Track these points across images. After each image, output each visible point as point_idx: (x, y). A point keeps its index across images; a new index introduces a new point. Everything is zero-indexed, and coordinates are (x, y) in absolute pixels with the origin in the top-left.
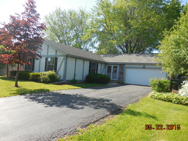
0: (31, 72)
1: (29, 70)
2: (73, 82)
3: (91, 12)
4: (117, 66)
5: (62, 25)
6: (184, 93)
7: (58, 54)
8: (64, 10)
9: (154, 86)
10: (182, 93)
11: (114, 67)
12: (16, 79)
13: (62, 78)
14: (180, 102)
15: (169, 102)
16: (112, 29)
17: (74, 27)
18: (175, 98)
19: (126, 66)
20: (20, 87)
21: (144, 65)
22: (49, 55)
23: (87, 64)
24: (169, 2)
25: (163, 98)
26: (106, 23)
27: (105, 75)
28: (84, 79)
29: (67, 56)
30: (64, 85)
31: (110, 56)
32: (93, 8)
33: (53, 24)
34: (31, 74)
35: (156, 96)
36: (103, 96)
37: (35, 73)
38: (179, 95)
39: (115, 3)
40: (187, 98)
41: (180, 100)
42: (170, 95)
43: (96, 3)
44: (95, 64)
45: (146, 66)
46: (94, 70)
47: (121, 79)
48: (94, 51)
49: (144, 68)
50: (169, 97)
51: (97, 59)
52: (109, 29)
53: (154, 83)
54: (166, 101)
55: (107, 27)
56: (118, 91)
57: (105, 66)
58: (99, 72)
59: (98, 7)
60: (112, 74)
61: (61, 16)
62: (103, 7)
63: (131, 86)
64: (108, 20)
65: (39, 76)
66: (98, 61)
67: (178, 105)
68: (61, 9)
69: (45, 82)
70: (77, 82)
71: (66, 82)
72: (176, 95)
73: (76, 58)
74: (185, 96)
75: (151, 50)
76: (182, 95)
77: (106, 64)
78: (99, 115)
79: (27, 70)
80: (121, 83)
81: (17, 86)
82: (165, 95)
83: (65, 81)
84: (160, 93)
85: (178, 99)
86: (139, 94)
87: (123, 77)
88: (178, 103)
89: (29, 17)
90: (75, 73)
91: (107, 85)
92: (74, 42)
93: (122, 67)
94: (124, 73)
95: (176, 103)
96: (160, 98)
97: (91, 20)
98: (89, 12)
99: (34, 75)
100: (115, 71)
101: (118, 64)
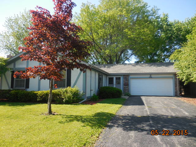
11: (116, 78)
19: (131, 76)
21: (151, 75)
45: (152, 76)
47: (126, 91)
49: (151, 77)
57: (106, 77)
60: (114, 85)
83: (86, 99)
87: (128, 89)
90: (91, 88)
93: (126, 78)
94: (129, 84)
100: (118, 83)
101: (121, 75)
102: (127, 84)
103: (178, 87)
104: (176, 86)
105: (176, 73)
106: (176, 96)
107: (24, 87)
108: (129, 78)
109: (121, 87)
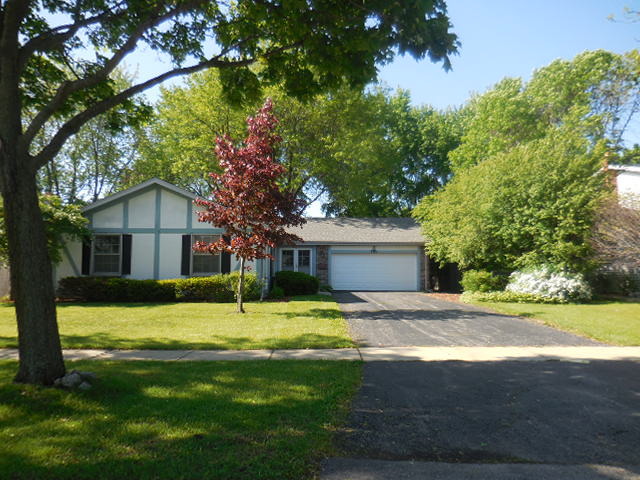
1: (111, 274)
4: (309, 251)
11: (300, 252)
19: (332, 249)
21: (374, 246)
45: (377, 249)
47: (323, 281)
49: (374, 252)
60: (296, 269)
79: (92, 274)
87: (328, 276)
93: (322, 253)
94: (329, 265)
100: (305, 264)
101: (312, 246)
102: (324, 267)
103: (426, 273)
104: (422, 270)
105: (424, 243)
106: (422, 289)
107: (116, 270)
108: (329, 253)
109: (312, 271)
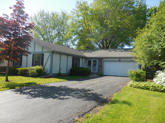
0: (19, 67)
1: (18, 66)
2: (59, 76)
3: (72, 14)
4: (96, 60)
5: (46, 25)
6: (159, 82)
7: (44, 50)
8: (48, 11)
9: (132, 76)
10: (157, 81)
12: (6, 75)
13: (48, 72)
14: (156, 89)
15: (147, 90)
16: (90, 28)
17: (56, 27)
18: (152, 86)
20: (11, 81)
21: (120, 59)
22: (36, 51)
23: (70, 59)
24: (137, 6)
25: (141, 86)
26: (85, 23)
27: (86, 68)
28: (68, 72)
29: (53, 52)
30: (51, 78)
31: (88, 52)
32: (73, 10)
33: (37, 24)
34: (19, 69)
35: (135, 85)
36: (89, 87)
37: (23, 68)
38: (155, 84)
39: (92, 6)
40: (162, 86)
41: (156, 88)
42: (147, 84)
43: (76, 6)
44: (77, 59)
46: (77, 64)
47: (100, 71)
48: (74, 47)
49: (120, 61)
50: (147, 86)
51: (79, 55)
52: (88, 28)
53: (132, 74)
54: (144, 89)
55: (85, 27)
56: (100, 82)
57: (86, 60)
58: (81, 66)
59: (77, 9)
60: (92, 67)
61: (45, 17)
62: (82, 10)
63: (110, 77)
64: (86, 21)
65: (28, 71)
66: (80, 56)
67: (155, 92)
68: (44, 11)
69: (34, 76)
70: (62, 75)
71: (53, 75)
72: (152, 84)
73: (61, 54)
74: (160, 84)
75: (123, 46)
76: (157, 83)
77: (86, 58)
78: (91, 105)
79: (14, 66)
80: (101, 75)
81: (7, 80)
82: (142, 84)
83: (51, 75)
84: (138, 83)
85: (155, 87)
86: (119, 84)
87: (102, 70)
88: (155, 91)
89: (18, 17)
90: (60, 67)
91: (89, 77)
92: (56, 40)
93: (100, 61)
94: (103, 66)
95: (153, 91)
96: (138, 87)
97: (71, 20)
98: (69, 14)
99: (22, 70)
100: (95, 65)
101: (97, 59)
102: (101, 66)
108: (103, 61)
109: (97, 68)
